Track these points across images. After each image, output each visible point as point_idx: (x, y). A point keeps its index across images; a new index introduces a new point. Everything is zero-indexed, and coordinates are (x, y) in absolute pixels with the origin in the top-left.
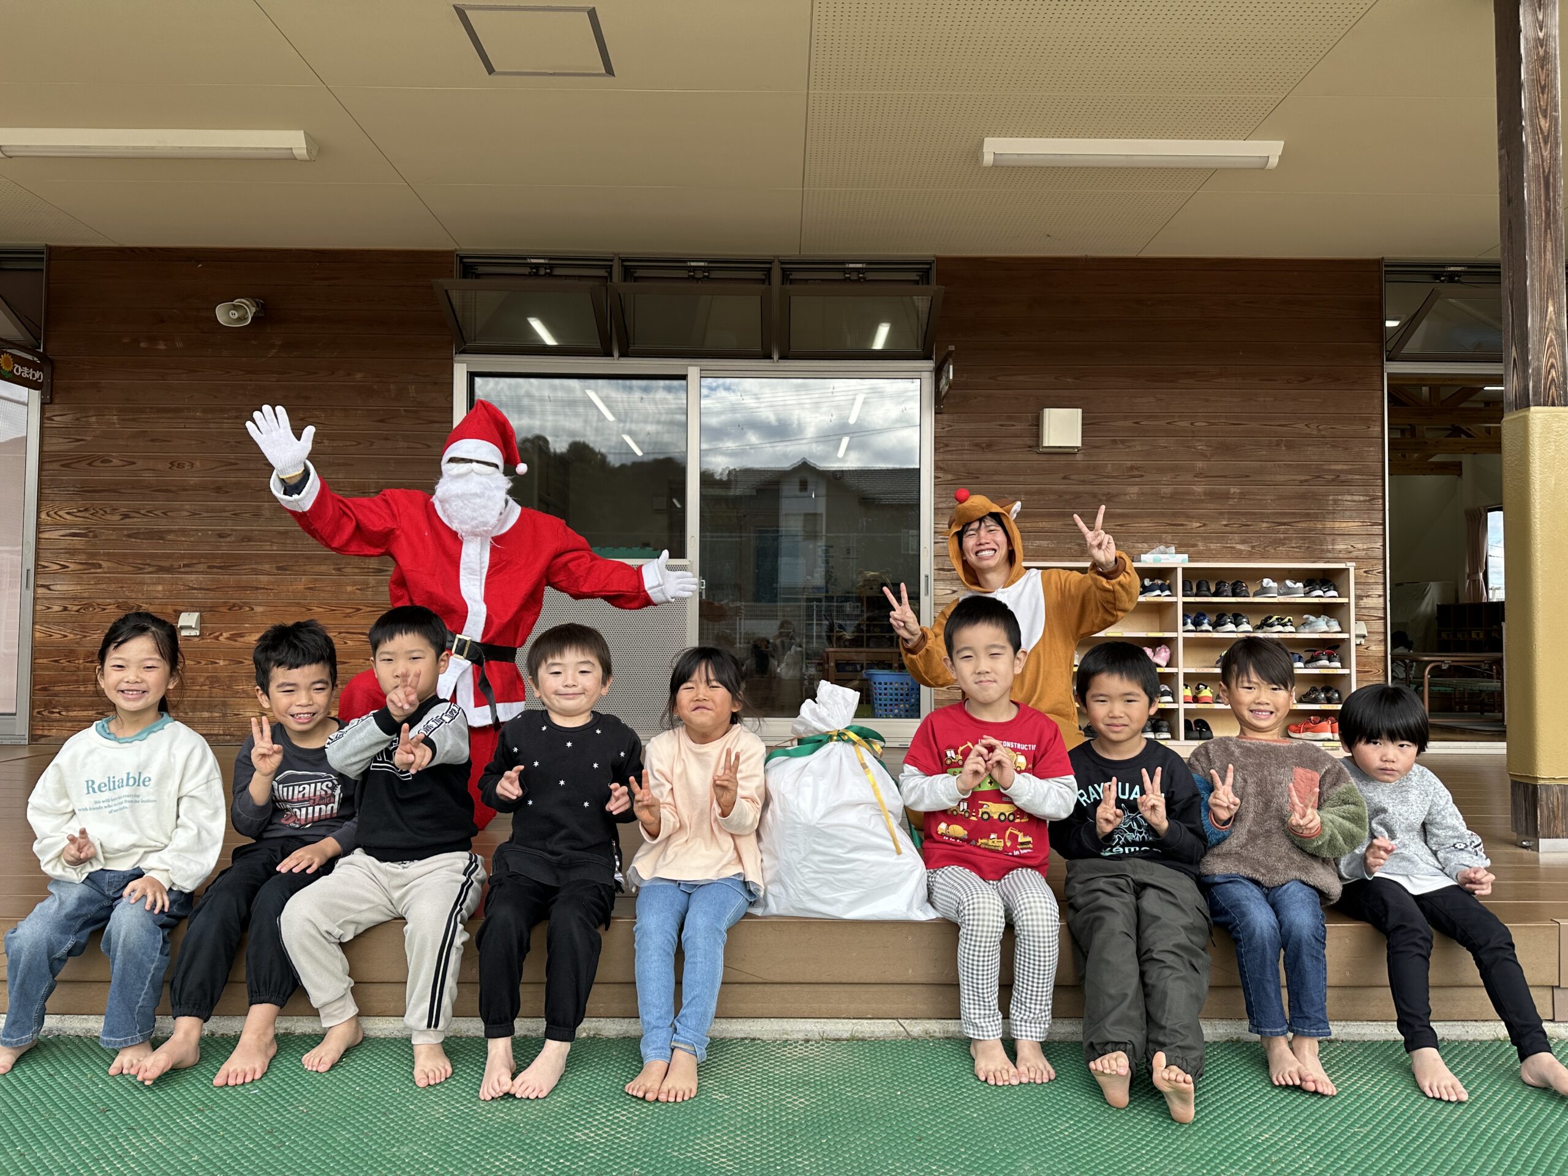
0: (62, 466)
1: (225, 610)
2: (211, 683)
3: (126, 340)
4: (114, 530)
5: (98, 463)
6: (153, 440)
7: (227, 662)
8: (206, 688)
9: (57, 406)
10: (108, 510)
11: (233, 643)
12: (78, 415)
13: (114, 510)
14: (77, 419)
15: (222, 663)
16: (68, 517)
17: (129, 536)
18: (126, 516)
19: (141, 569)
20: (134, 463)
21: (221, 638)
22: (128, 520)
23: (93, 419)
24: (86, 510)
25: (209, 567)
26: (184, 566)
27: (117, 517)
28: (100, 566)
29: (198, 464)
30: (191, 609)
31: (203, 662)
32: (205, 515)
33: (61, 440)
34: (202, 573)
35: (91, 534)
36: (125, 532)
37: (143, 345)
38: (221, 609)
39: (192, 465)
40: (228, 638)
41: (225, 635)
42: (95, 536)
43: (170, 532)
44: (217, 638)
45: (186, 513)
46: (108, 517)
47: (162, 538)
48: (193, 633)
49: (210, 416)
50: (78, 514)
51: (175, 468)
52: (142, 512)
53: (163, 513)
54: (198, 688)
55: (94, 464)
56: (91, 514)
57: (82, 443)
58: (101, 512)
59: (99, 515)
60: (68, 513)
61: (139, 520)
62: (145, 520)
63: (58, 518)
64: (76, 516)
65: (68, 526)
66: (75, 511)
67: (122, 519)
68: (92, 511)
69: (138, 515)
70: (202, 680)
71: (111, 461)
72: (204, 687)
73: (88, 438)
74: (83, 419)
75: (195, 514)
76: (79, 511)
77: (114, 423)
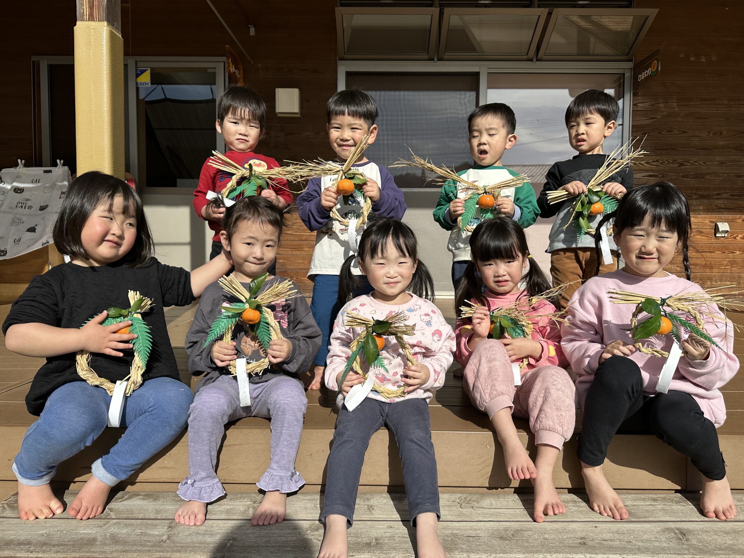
2: (731, 264)
3: (682, 56)
5: (665, 132)
6: (698, 118)
7: (741, 252)
8: (728, 267)
9: (640, 97)
10: (671, 162)
12: (653, 103)
13: (674, 161)
14: (652, 105)
15: (738, 253)
16: (647, 165)
17: (683, 177)
18: (681, 165)
19: (691, 196)
20: (686, 132)
21: (737, 238)
22: (683, 167)
23: (662, 105)
24: (657, 161)
25: (731, 195)
26: (716, 194)
27: (677, 165)
29: (725, 133)
31: (726, 252)
32: (729, 164)
33: (642, 118)
34: (727, 199)
35: (661, 176)
36: (681, 174)
37: (692, 59)
38: (738, 221)
39: (721, 133)
40: (742, 238)
41: (740, 236)
42: (663, 177)
43: (707, 174)
44: (735, 238)
45: (718, 163)
46: (671, 165)
47: (703, 178)
49: (732, 103)
50: (653, 163)
51: (711, 135)
52: (691, 162)
53: (704, 163)
54: (723, 267)
55: (662, 133)
56: (661, 163)
57: (655, 120)
58: (667, 162)
59: (665, 164)
60: (647, 163)
61: (689, 167)
62: (693, 167)
63: (641, 166)
64: (652, 165)
65: (648, 171)
66: (651, 161)
67: (679, 166)
68: (661, 162)
69: (688, 164)
70: (726, 263)
71: (672, 131)
72: (727, 267)
73: (659, 117)
74: (656, 105)
75: (723, 163)
76: (653, 162)
77: (674, 108)
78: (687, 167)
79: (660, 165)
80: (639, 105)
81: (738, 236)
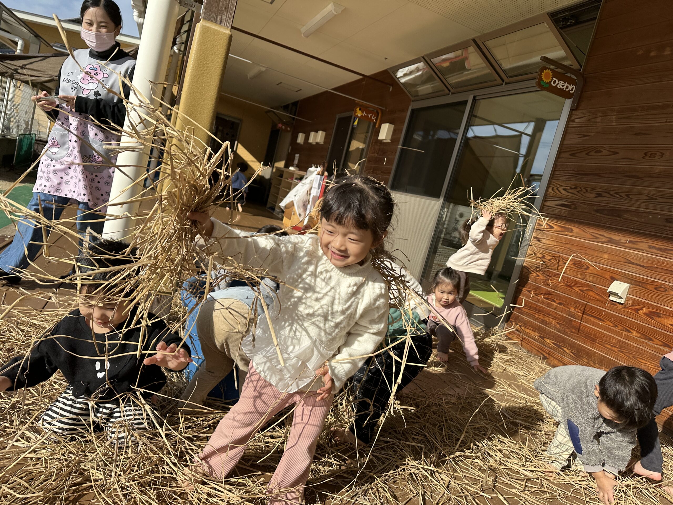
0: (571, 155)
1: (652, 288)
2: (621, 347)
3: (640, 53)
4: (588, 204)
5: (593, 153)
6: (637, 134)
7: (639, 335)
8: (615, 349)
9: (579, 111)
10: (589, 190)
11: (649, 319)
12: (591, 117)
13: (593, 190)
14: (589, 120)
15: (635, 333)
16: (563, 192)
17: (597, 211)
18: (599, 195)
19: (597, 238)
20: (617, 153)
21: (641, 312)
22: (600, 199)
23: (599, 119)
24: (576, 188)
27: (593, 195)
28: (572, 231)
29: (667, 154)
30: (624, 278)
31: (620, 327)
32: (659, 200)
33: (575, 136)
35: (573, 206)
36: (595, 208)
37: (653, 54)
38: (648, 286)
39: (662, 155)
40: (645, 314)
41: (645, 310)
42: (575, 208)
43: (627, 211)
44: (637, 310)
45: (645, 197)
46: (588, 195)
47: (619, 216)
48: (619, 300)
50: (570, 191)
51: (647, 158)
52: (612, 193)
53: (627, 195)
54: (609, 347)
55: (590, 154)
56: (578, 192)
57: (587, 138)
58: (584, 190)
59: (582, 193)
60: (564, 189)
61: (607, 199)
62: (612, 200)
63: (558, 192)
64: (568, 192)
65: (562, 198)
66: (569, 188)
67: (596, 197)
68: (579, 189)
69: (608, 195)
70: (614, 341)
71: (602, 152)
72: (613, 348)
73: (592, 134)
74: (593, 120)
75: (652, 199)
76: (571, 189)
77: (612, 122)
78: (605, 199)
79: (576, 193)
80: (576, 120)
81: (642, 309)
